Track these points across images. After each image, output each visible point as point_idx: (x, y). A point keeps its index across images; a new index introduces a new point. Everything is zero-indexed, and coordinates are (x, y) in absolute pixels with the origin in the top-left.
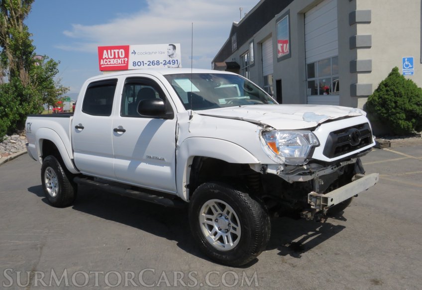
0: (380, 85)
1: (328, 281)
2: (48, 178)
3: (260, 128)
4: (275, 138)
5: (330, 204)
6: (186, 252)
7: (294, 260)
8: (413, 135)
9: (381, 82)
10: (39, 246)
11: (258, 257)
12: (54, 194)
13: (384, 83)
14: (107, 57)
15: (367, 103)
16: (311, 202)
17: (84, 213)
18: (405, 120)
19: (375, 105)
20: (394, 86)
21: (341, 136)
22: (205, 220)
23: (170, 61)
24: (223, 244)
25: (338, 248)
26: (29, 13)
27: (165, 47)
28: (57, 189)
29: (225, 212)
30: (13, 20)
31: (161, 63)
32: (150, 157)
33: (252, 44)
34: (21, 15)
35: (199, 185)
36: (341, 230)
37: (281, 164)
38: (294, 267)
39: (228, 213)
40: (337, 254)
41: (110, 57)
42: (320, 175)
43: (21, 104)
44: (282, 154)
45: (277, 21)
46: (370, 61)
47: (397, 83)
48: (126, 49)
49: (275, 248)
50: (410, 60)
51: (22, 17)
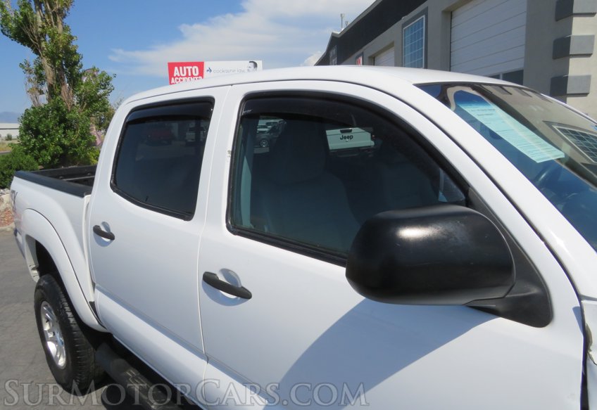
2: (48, 320)
14: (179, 75)
26: (71, 7)
30: (49, 17)
34: (59, 10)
41: (182, 75)
43: (64, 133)
45: (404, 25)
46: (588, 78)
48: (200, 65)
51: (61, 13)
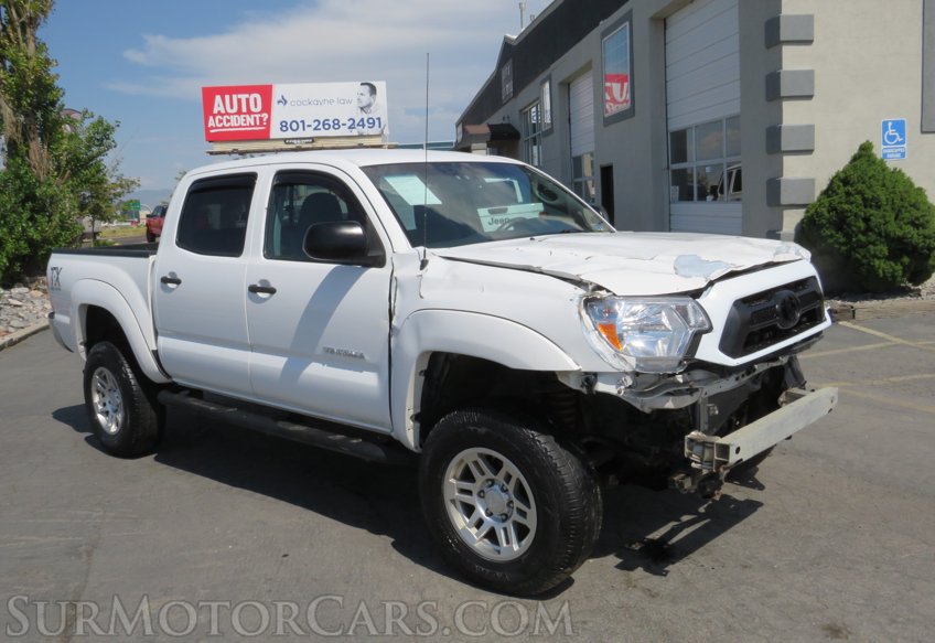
0: (832, 182)
1: (729, 629)
2: (98, 392)
3: (581, 291)
4: (613, 314)
5: (733, 458)
6: (412, 563)
7: (653, 581)
8: (904, 292)
9: (834, 174)
10: (83, 548)
11: (573, 576)
12: (114, 429)
13: (842, 176)
14: (223, 111)
15: (802, 221)
16: (691, 455)
17: (181, 471)
18: (888, 258)
19: (821, 227)
20: (864, 183)
21: (757, 308)
22: (457, 494)
23: (362, 120)
24: (496, 547)
25: (747, 552)
26: (49, 14)
27: (353, 90)
28: (120, 417)
29: (500, 477)
30: (15, 30)
31: (344, 125)
32: (332, 351)
33: (547, 86)
34: (31, 18)
35: (444, 415)
36: (753, 512)
37: (626, 373)
38: (653, 597)
39: (508, 478)
40: (746, 567)
41: (229, 111)
42: (711, 394)
43: (32, 219)
44: (629, 348)
45: (604, 34)
46: (810, 129)
47: (870, 178)
48: (266, 92)
49: (611, 553)
50: (899, 126)
51: (32, 22)
